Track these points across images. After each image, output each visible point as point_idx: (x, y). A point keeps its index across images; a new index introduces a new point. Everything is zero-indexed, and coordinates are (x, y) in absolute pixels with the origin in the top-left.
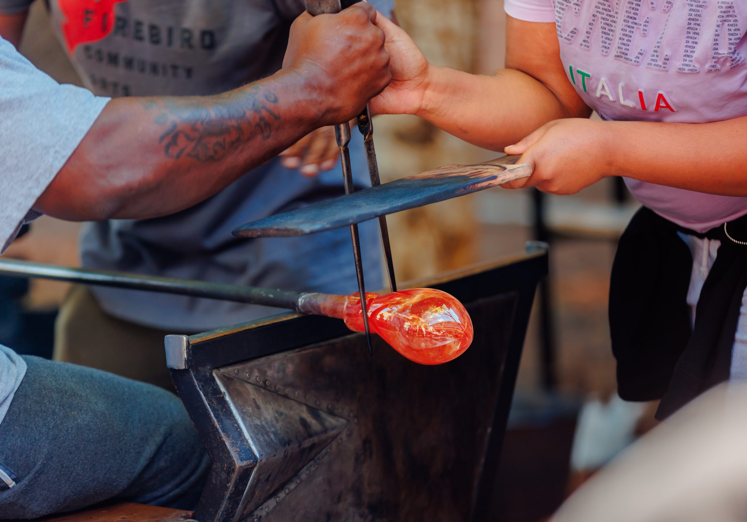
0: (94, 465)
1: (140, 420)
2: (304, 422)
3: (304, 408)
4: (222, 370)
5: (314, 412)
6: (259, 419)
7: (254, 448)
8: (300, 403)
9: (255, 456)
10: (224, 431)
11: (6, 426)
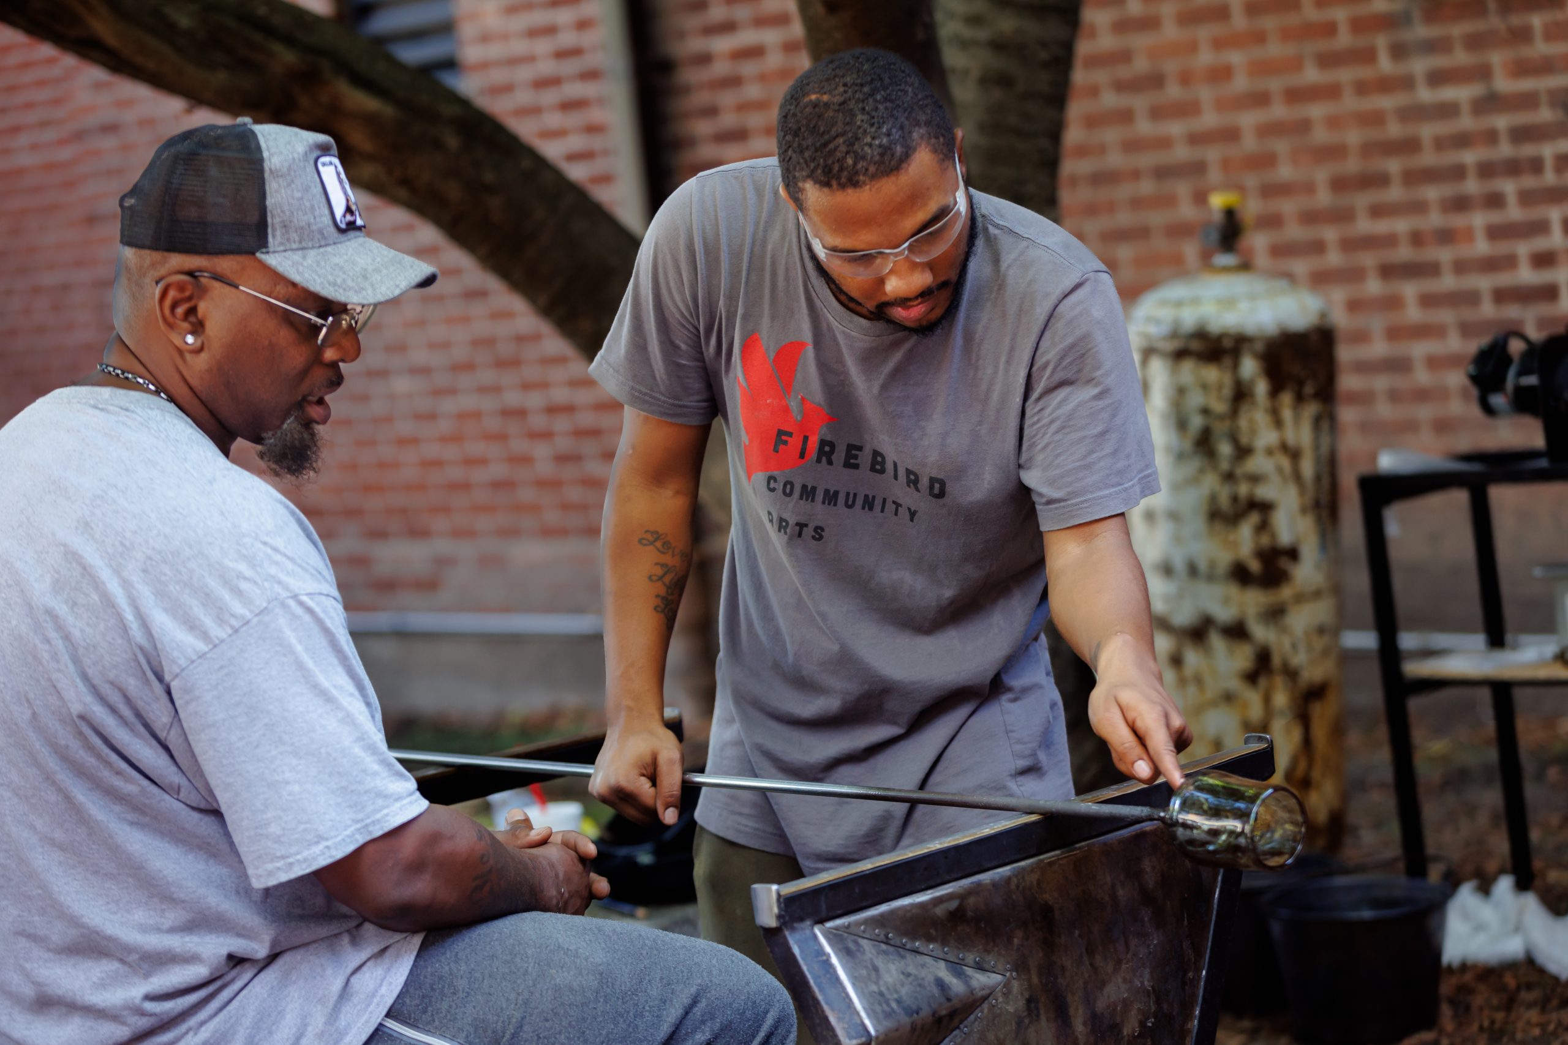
0: (584, 1033)
1: (661, 979)
2: (940, 984)
3: (942, 964)
4: (829, 924)
5: (956, 967)
6: (877, 983)
7: (867, 1022)
8: (936, 958)
9: (868, 1032)
10: (827, 1003)
11: (466, 997)
